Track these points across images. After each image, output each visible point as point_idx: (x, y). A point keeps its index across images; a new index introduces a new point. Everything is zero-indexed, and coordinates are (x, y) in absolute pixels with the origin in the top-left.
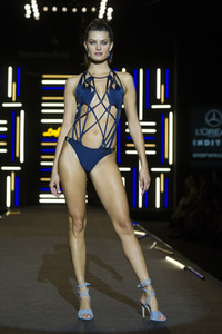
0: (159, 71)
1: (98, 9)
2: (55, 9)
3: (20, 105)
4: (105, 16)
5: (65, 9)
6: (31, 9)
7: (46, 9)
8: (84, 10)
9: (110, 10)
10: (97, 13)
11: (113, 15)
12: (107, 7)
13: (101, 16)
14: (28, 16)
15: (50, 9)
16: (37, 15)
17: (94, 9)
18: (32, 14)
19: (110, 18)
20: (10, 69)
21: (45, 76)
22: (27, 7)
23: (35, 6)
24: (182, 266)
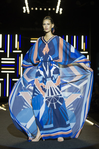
0: (83, 37)
1: (56, 9)
2: (36, 9)
3: (20, 51)
4: (59, 12)
5: (41, 9)
6: (26, 9)
7: (32, 9)
8: (49, 9)
9: (61, 9)
10: (55, 11)
11: (62, 11)
12: (60, 8)
13: (57, 12)
14: (24, 12)
15: (34, 9)
16: (28, 11)
17: (54, 9)
18: (26, 11)
19: (61, 13)
20: (16, 35)
21: (32, 39)
22: (24, 8)
23: (27, 8)
24: (92, 124)
